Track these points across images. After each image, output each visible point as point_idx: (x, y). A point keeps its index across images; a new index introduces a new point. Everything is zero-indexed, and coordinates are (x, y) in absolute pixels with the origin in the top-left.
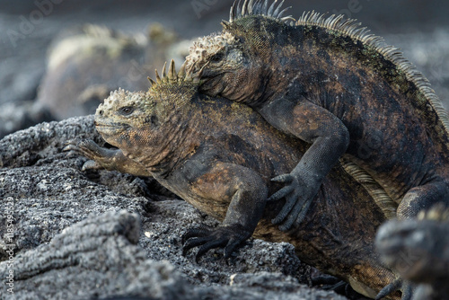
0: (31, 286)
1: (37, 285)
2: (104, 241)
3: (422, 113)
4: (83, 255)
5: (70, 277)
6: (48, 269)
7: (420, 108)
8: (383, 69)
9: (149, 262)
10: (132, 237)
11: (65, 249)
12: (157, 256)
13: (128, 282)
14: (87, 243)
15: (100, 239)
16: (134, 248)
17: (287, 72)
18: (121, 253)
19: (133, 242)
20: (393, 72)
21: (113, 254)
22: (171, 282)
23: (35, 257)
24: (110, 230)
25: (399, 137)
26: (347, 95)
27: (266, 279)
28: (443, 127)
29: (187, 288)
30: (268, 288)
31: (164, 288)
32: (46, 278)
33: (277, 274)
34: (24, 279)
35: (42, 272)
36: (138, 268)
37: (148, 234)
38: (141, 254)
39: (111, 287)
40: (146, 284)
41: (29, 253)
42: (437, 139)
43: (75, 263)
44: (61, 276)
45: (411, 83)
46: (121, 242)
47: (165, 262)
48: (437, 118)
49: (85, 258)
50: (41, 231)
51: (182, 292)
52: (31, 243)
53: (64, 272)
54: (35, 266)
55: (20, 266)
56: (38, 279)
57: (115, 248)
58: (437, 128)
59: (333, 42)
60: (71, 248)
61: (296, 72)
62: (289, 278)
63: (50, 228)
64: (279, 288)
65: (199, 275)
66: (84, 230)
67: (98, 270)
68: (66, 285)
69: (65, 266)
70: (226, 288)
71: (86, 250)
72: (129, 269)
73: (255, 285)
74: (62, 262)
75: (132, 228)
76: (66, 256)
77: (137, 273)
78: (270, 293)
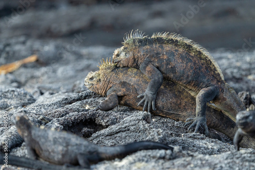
0: (113, 138)
1: (115, 137)
2: (138, 122)
3: (205, 61)
4: (131, 127)
5: (127, 135)
6: (119, 132)
7: (203, 60)
8: (187, 48)
9: (154, 129)
10: (148, 121)
11: (125, 125)
12: (157, 127)
13: (147, 136)
14: (133, 123)
15: (137, 122)
16: (149, 125)
17: (144, 55)
18: (144, 126)
19: (148, 123)
20: (191, 49)
21: (142, 127)
22: (161, 136)
23: (114, 128)
24: (140, 118)
25: (191, 71)
26: (169, 59)
27: (194, 135)
28: (214, 65)
29: (167, 138)
30: (195, 138)
31: (159, 138)
32: (118, 135)
33: (198, 134)
34: (111, 135)
35: (117, 133)
36: (150, 131)
37: (153, 120)
38: (151, 127)
39: (141, 138)
40: (153, 137)
41: (113, 126)
42: (211, 70)
43: (129, 130)
44: (124, 134)
45: (199, 52)
46: (144, 122)
47: (160, 129)
48: (211, 62)
49: (132, 128)
50: (117, 119)
51: (165, 139)
52: (113, 123)
53: (125, 133)
54: (115, 131)
55: (110, 131)
56: (116, 135)
57: (142, 125)
58: (211, 66)
59: (165, 42)
60: (127, 124)
61: (147, 55)
62: (202, 135)
63: (120, 118)
64: (199, 138)
65: (171, 134)
66: (132, 119)
67: (136, 132)
68: (125, 138)
69: (125, 131)
70: (181, 138)
71: (132, 126)
72: (147, 132)
73: (190, 137)
74: (124, 129)
75: (148, 118)
76: (125, 128)
77: (150, 133)
78: (196, 140)
